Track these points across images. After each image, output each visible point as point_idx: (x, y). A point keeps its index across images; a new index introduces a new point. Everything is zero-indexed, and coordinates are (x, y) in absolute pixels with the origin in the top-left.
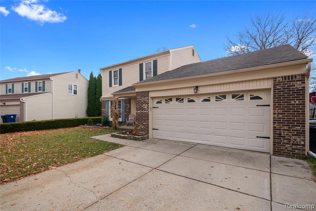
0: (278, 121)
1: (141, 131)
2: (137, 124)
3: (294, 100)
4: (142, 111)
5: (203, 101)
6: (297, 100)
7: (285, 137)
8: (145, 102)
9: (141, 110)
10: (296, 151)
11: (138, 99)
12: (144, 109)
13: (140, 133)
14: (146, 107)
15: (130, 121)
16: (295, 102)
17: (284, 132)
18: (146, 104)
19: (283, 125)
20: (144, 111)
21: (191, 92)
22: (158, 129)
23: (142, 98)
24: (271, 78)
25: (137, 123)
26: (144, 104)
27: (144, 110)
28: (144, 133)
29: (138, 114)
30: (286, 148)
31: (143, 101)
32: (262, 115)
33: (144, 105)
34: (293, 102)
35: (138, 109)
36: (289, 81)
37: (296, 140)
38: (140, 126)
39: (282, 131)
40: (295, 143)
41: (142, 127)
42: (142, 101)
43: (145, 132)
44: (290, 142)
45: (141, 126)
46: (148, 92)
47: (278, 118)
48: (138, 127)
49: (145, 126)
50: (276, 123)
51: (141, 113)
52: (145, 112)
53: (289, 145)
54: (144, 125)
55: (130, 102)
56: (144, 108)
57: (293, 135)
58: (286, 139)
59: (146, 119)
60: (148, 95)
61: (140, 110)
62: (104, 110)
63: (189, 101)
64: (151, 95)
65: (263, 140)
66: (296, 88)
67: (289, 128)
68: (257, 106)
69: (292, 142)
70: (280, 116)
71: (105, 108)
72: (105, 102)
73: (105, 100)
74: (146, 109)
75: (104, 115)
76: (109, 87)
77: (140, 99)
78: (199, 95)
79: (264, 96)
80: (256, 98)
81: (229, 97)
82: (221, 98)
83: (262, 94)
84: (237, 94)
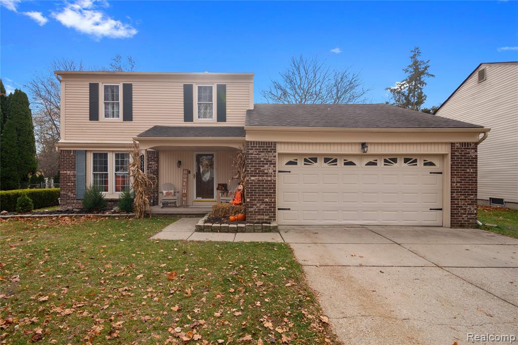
0: (456, 190)
1: (259, 215)
2: (249, 202)
3: (469, 168)
4: (260, 178)
5: (367, 164)
6: (472, 168)
7: (462, 207)
8: (269, 161)
9: (258, 176)
10: (471, 220)
11: (252, 154)
12: (267, 173)
13: (257, 218)
14: (271, 171)
15: (168, 198)
16: (470, 170)
17: (461, 202)
18: (271, 166)
19: (460, 195)
20: (265, 178)
22: (289, 209)
23: (263, 154)
25: (248, 200)
26: (267, 164)
27: (266, 176)
28: (267, 217)
29: (252, 183)
30: (463, 219)
31: (264, 159)
32: (434, 184)
33: (266, 166)
34: (468, 171)
35: (251, 173)
36: (466, 149)
37: (470, 209)
38: (256, 205)
39: (460, 201)
40: (470, 212)
41: (262, 207)
42: (262, 160)
43: (268, 215)
44: (465, 212)
45: (258, 205)
46: (275, 143)
47: (457, 187)
48: (252, 207)
49: (269, 205)
50: (454, 192)
51: (258, 181)
52: (269, 178)
53: (465, 215)
54: (267, 202)
55: (158, 157)
56: (266, 171)
57: (468, 204)
58: (462, 209)
59: (270, 193)
60: (275, 149)
61: (256, 176)
62: (68, 172)
63: (345, 164)
64: (280, 149)
65: (435, 213)
66: (471, 156)
67: (465, 197)
68: (431, 173)
69: (467, 212)
70: (459, 185)
71: (74, 169)
72: (72, 154)
73: (75, 150)
74: (271, 175)
75: (69, 186)
76: (90, 120)
77: (257, 156)
78: (361, 155)
79: (437, 162)
80: (430, 164)
81: (400, 161)
82: (390, 161)
83: (435, 160)
84: (411, 158)
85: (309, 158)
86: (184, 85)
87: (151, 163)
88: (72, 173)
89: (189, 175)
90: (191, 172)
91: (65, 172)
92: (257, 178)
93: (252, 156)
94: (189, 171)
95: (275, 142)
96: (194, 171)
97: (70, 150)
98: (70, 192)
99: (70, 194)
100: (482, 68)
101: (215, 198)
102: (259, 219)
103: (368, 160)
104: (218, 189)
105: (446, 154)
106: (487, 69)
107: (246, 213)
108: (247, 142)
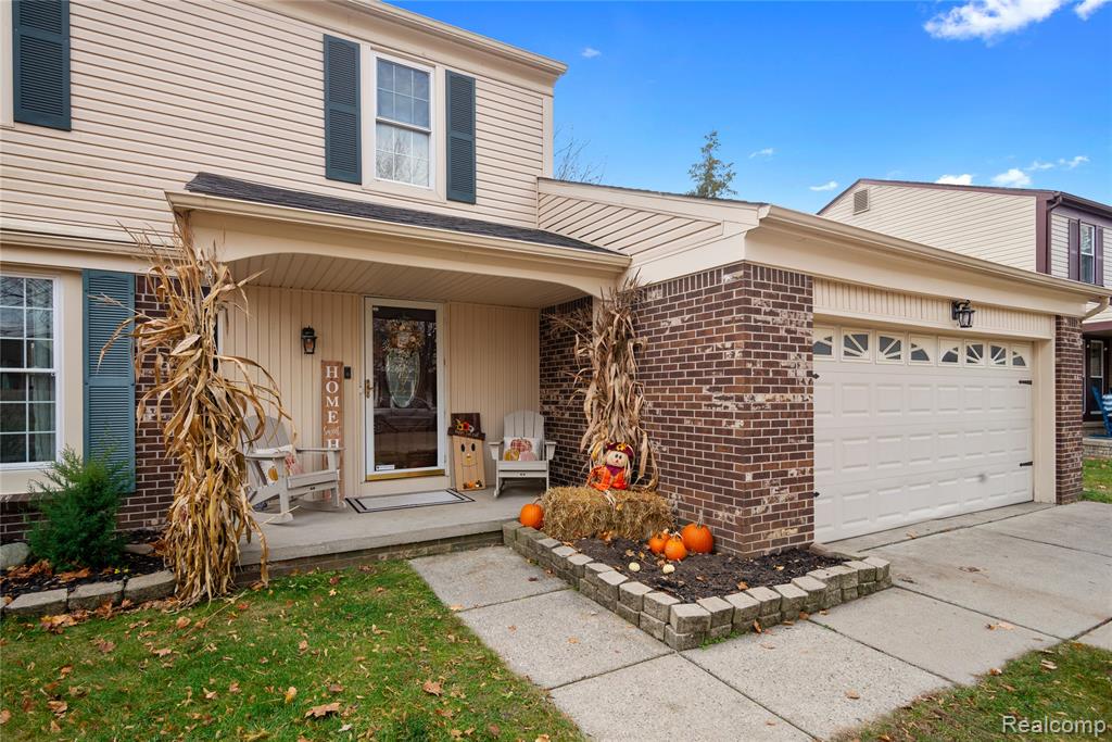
0: (1066, 419)
1: (776, 526)
2: (753, 485)
4: (778, 398)
5: (944, 358)
8: (798, 340)
9: (773, 391)
11: (758, 311)
12: (794, 381)
13: (771, 538)
14: (802, 373)
18: (805, 354)
20: (789, 396)
21: (940, 318)
23: (784, 314)
25: (749, 477)
26: (794, 349)
27: (792, 391)
28: (795, 532)
29: (757, 416)
31: (788, 331)
33: (792, 355)
35: (756, 381)
38: (768, 492)
41: (782, 498)
42: (782, 333)
43: (798, 522)
45: (773, 492)
48: (758, 503)
49: (798, 489)
50: (1063, 425)
51: (773, 407)
52: (798, 398)
54: (794, 480)
56: (791, 374)
60: (812, 301)
61: (768, 391)
63: (913, 357)
68: (1020, 382)
74: (801, 385)
77: (769, 318)
78: (937, 335)
79: (1027, 358)
80: (1019, 362)
81: (987, 352)
82: (974, 353)
83: (1025, 354)
84: (997, 346)
85: (854, 336)
86: (328, 37)
89: (347, 382)
90: (355, 373)
92: (770, 396)
93: (758, 317)
94: (348, 370)
95: (810, 278)
96: (365, 371)
100: (861, 188)
101: (442, 464)
102: (775, 542)
103: (947, 347)
104: (452, 432)
105: (1044, 342)
106: (873, 190)
107: (743, 525)
108: (745, 265)
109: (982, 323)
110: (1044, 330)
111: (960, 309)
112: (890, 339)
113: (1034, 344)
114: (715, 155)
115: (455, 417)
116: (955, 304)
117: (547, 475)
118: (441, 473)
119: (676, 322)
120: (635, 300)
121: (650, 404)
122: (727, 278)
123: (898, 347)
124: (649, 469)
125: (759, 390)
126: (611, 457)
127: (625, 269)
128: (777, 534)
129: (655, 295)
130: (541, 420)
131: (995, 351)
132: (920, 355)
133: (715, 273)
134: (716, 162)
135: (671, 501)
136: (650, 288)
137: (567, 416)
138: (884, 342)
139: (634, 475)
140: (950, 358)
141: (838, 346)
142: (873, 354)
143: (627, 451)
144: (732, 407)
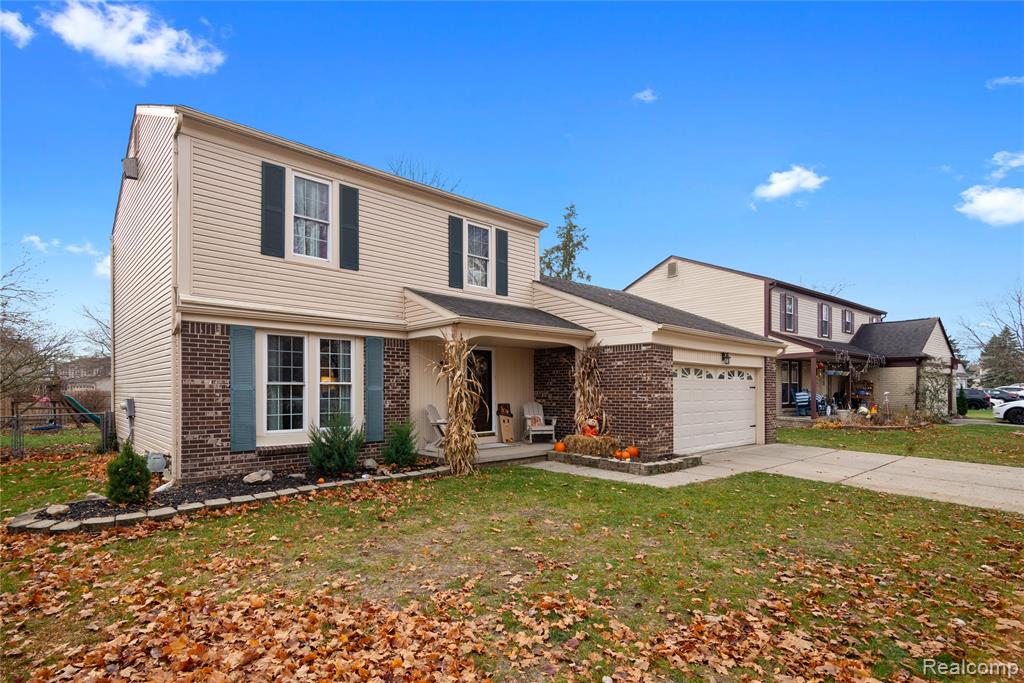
1: (661, 446)
2: (654, 430)
5: (719, 377)
8: (668, 372)
9: (661, 392)
11: (655, 362)
14: (669, 385)
18: (670, 378)
20: (665, 394)
21: (718, 360)
23: (664, 362)
24: (761, 357)
25: (653, 426)
27: (667, 392)
28: (667, 448)
29: (655, 402)
31: (666, 369)
32: (752, 400)
33: (667, 378)
35: (655, 389)
38: (659, 432)
41: (663, 435)
42: (663, 370)
43: (668, 444)
48: (656, 436)
49: (668, 432)
51: (661, 399)
52: (668, 396)
54: (667, 428)
55: (407, 353)
56: (666, 386)
59: (669, 415)
60: (672, 356)
62: (208, 382)
63: (707, 376)
68: (750, 387)
71: (225, 375)
72: (218, 334)
73: (228, 326)
74: (669, 390)
75: (212, 418)
76: (263, 253)
77: (659, 364)
78: (716, 367)
79: (753, 377)
80: (750, 378)
81: (736, 374)
82: (731, 374)
83: (752, 375)
84: (741, 371)
85: (685, 369)
86: (450, 216)
87: (397, 363)
88: (218, 384)
91: (198, 382)
92: (659, 394)
93: (655, 364)
95: (673, 347)
97: (213, 325)
98: (212, 435)
99: (211, 440)
100: (672, 261)
101: (494, 429)
102: (661, 452)
103: (720, 372)
104: (499, 413)
105: (760, 368)
106: (679, 263)
107: (650, 444)
108: (651, 344)
109: (734, 362)
110: (760, 363)
111: (725, 356)
112: (698, 369)
113: (756, 370)
114: (574, 222)
115: (499, 405)
116: (723, 354)
117: (553, 432)
118: (493, 434)
119: (619, 363)
120: (599, 351)
121: (606, 398)
122: (644, 348)
123: (701, 373)
124: (606, 427)
125: (656, 392)
126: (590, 422)
127: (592, 337)
128: (661, 449)
129: (608, 351)
130: (541, 406)
131: (739, 373)
132: (709, 376)
133: (639, 346)
134: (575, 227)
135: (617, 440)
136: (607, 347)
137: (554, 404)
138: (696, 371)
139: (600, 429)
140: (721, 377)
141: (680, 374)
142: (692, 376)
143: (597, 419)
144: (646, 399)
